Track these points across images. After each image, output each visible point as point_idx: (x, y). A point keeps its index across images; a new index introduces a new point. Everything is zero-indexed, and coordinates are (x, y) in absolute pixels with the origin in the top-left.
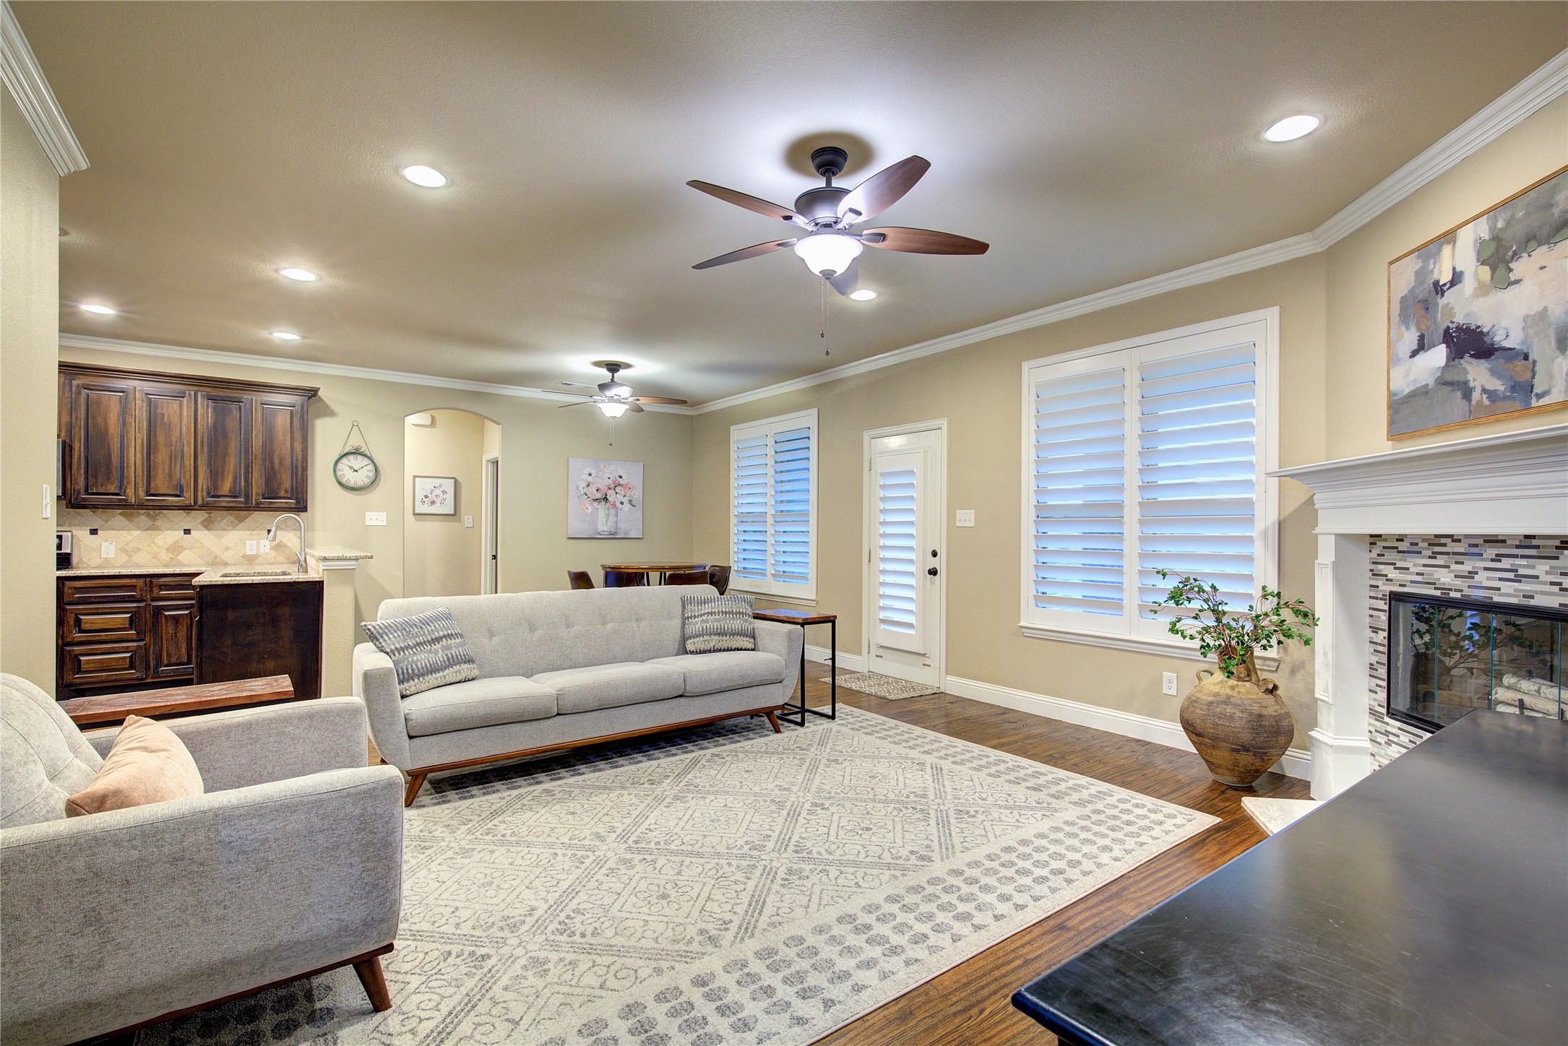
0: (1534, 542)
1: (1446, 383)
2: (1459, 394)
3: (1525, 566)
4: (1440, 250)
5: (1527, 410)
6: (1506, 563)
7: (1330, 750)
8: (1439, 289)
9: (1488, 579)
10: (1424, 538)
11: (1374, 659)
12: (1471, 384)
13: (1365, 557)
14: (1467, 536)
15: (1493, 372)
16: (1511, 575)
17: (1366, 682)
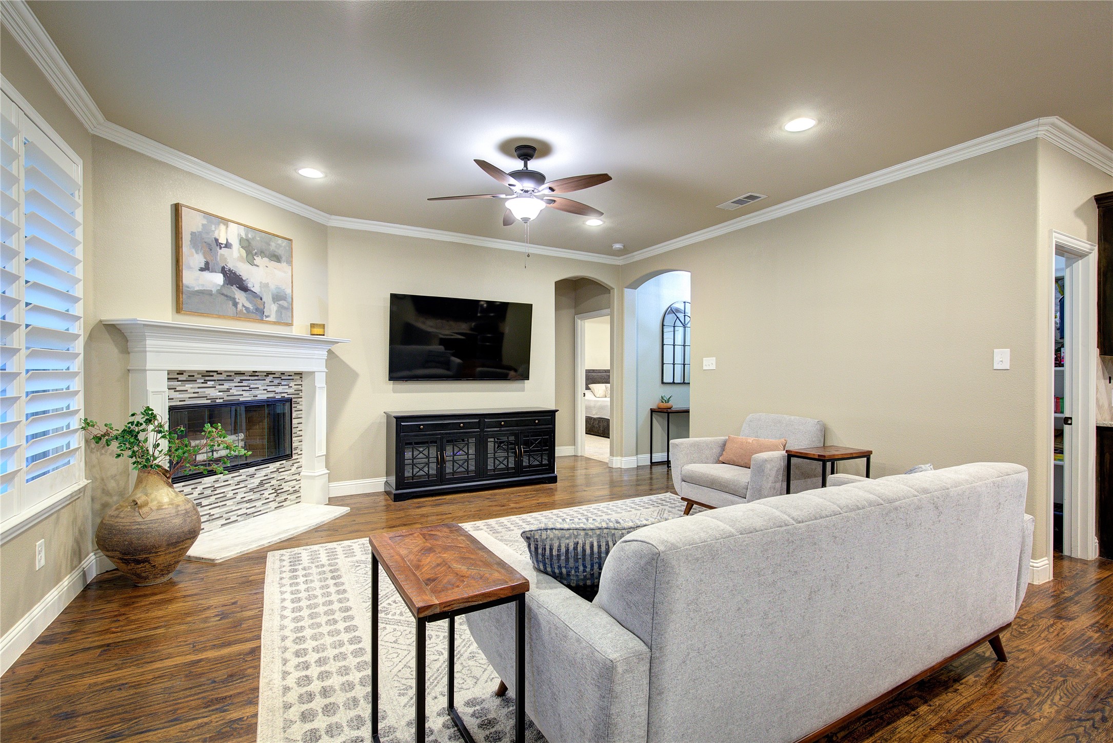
0: (257, 374)
1: (223, 294)
2: (231, 303)
4: (218, 224)
5: (261, 321)
6: (245, 383)
8: (220, 244)
12: (237, 300)
14: (226, 371)
15: (247, 299)
16: (247, 388)
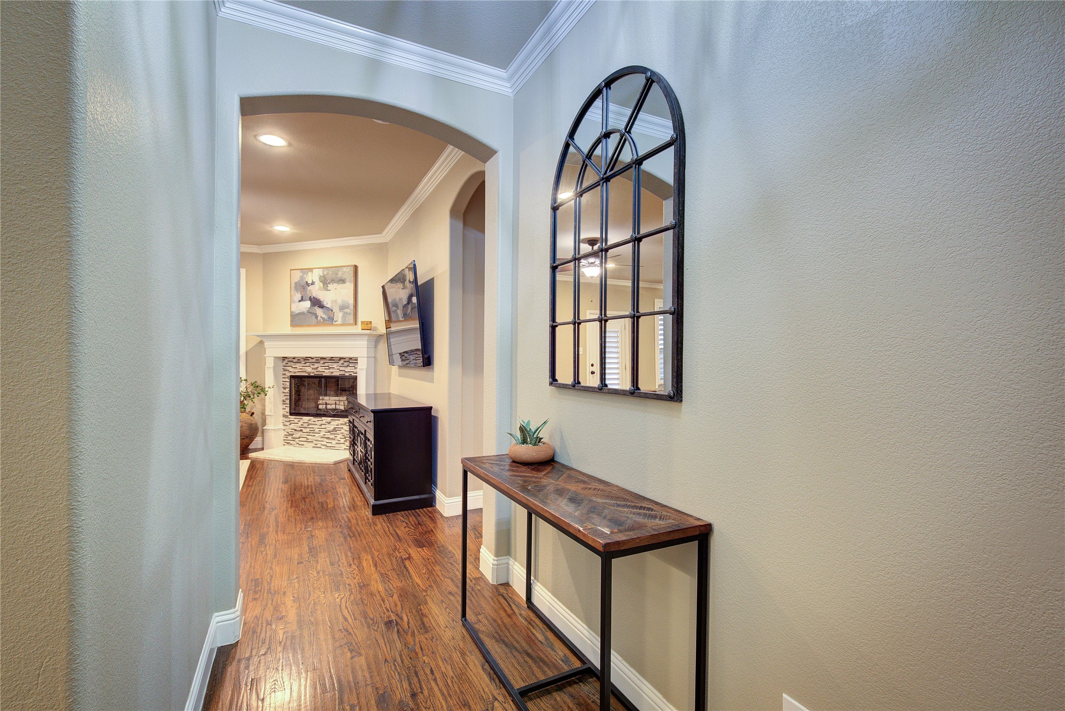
0: (333, 359)
1: (310, 313)
2: (314, 317)
3: (331, 365)
4: (308, 273)
5: (332, 324)
6: (326, 364)
7: (273, 431)
8: (308, 284)
9: (322, 369)
10: (302, 358)
11: (284, 398)
12: (318, 315)
13: (281, 364)
14: (315, 357)
15: (324, 313)
16: (328, 368)
17: (281, 406)
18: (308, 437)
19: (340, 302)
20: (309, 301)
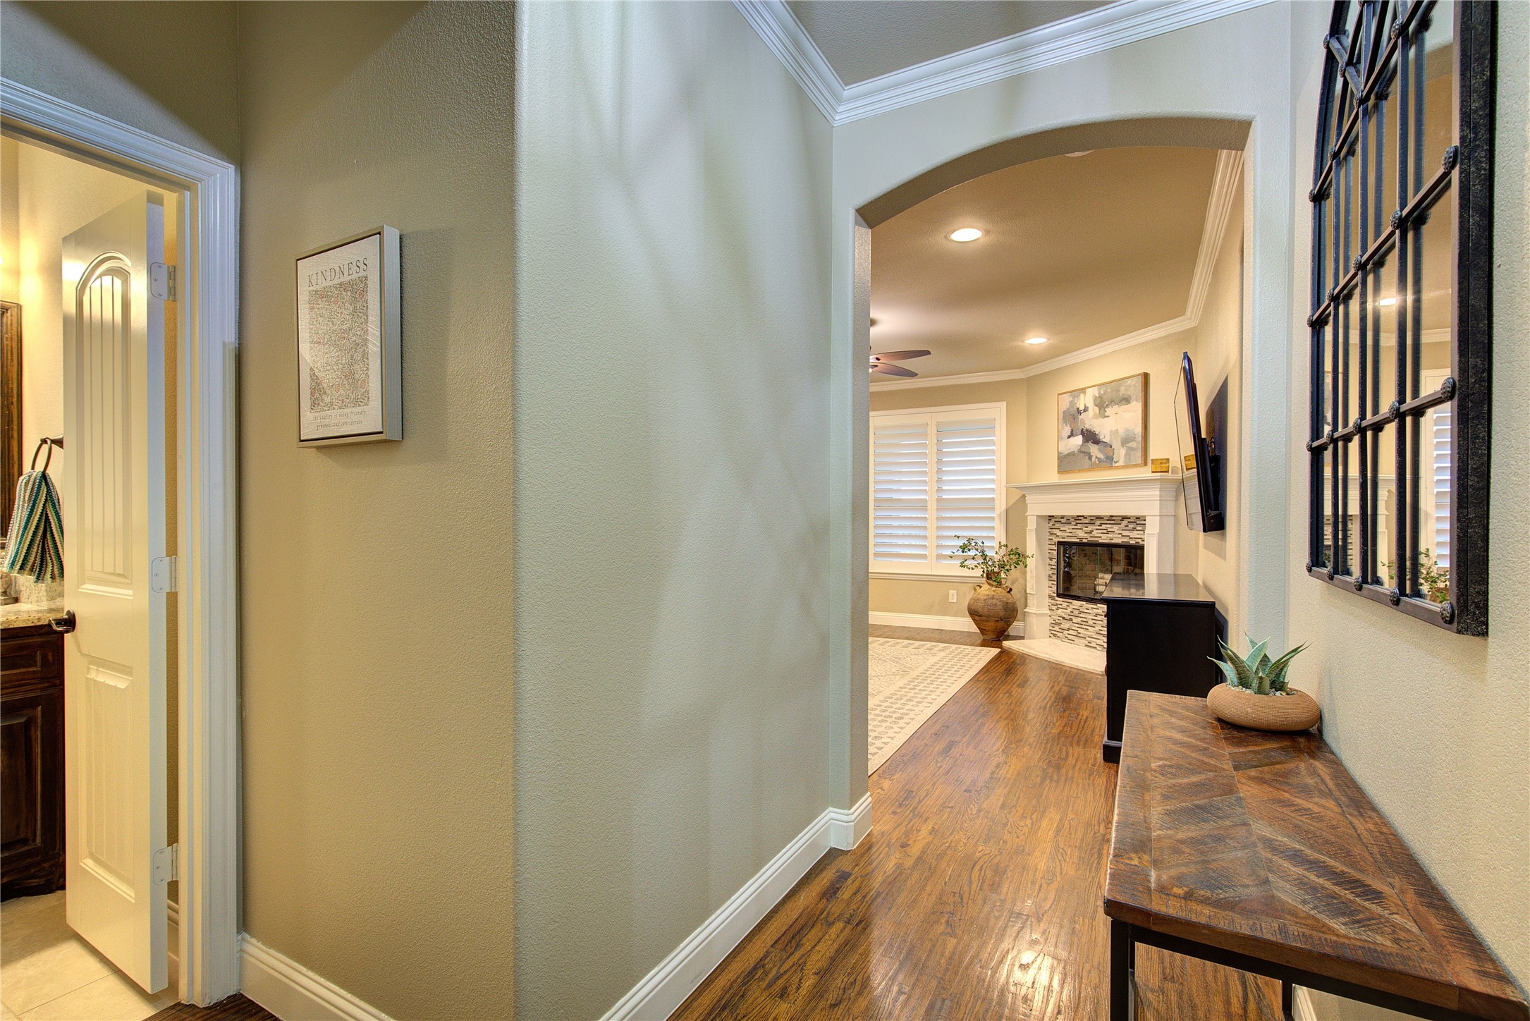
0: (1113, 518)
1: (1082, 452)
2: (1087, 457)
3: (1110, 528)
4: (1079, 396)
5: (1111, 467)
6: (1104, 527)
7: (1034, 616)
8: (1079, 412)
9: (1097, 533)
10: (1072, 517)
11: (1051, 572)
12: (1092, 454)
13: (1047, 526)
14: (1089, 516)
15: (1100, 451)
16: (1105, 531)
17: (1046, 583)
18: (1080, 630)
19: (1121, 432)
20: (1081, 436)
